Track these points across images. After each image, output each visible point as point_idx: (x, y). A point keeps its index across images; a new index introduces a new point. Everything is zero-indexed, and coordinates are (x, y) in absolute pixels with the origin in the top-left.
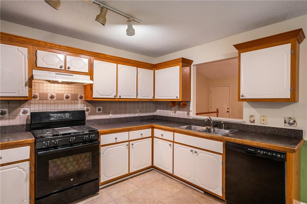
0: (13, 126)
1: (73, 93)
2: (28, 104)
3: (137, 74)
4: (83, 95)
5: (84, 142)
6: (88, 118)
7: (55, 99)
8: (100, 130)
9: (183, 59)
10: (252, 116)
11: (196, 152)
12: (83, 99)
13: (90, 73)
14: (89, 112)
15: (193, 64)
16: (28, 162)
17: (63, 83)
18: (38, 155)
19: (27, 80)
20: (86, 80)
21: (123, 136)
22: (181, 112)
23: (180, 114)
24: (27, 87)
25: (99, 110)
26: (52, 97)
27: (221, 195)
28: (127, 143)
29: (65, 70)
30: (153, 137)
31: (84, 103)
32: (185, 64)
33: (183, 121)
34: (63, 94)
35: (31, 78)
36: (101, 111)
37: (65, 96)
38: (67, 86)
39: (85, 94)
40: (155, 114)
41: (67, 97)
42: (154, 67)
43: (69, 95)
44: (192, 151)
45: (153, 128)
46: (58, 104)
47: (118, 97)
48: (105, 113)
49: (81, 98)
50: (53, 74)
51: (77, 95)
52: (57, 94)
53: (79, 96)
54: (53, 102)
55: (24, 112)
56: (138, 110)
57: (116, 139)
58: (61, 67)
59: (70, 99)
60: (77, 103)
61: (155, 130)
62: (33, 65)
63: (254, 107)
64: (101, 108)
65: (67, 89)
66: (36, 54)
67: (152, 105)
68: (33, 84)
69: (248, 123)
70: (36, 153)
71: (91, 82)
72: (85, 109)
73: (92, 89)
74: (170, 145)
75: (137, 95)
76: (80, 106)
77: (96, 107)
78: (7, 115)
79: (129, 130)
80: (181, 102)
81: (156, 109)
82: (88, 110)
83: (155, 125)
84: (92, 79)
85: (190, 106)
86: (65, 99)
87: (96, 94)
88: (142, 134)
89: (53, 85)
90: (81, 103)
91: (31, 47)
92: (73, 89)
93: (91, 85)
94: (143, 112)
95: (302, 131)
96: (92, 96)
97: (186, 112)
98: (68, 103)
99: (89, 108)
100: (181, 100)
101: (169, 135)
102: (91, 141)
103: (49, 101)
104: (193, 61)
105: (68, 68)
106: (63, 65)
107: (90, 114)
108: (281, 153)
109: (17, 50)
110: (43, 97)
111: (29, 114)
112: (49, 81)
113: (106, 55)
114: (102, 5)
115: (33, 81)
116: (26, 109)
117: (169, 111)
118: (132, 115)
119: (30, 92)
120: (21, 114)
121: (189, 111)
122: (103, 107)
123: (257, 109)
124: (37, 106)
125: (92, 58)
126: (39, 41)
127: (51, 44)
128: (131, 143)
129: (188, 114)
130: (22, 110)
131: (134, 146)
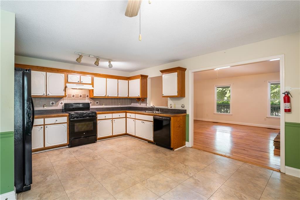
0: (57, 110)
1: (83, 94)
2: (63, 99)
3: (118, 83)
4: (89, 95)
5: (90, 117)
6: (91, 107)
7: (75, 97)
8: (97, 112)
9: (141, 75)
10: (171, 104)
11: (143, 122)
12: (89, 97)
13: (92, 84)
14: (92, 104)
15: (148, 77)
16: (66, 124)
17: (79, 89)
18: (70, 120)
19: (64, 88)
20: (90, 87)
21: (109, 116)
22: (143, 104)
23: (143, 105)
24: (64, 91)
25: (97, 103)
26: (73, 96)
27: (152, 140)
28: (112, 120)
29: (80, 83)
30: (126, 117)
31: (89, 99)
32: (143, 78)
33: (144, 109)
34: (78, 95)
35: (66, 87)
36: (98, 104)
37: (79, 95)
38: (80, 90)
39: (89, 94)
40: (131, 106)
41: (81, 96)
42: (128, 79)
43: (81, 95)
44: (142, 122)
45: (126, 113)
46: (76, 99)
47: (107, 96)
48: (100, 105)
49: (87, 96)
50: (75, 85)
51: (85, 95)
52: (75, 94)
53: (86, 95)
54: (74, 98)
55: (61, 103)
56: (120, 103)
57: (105, 117)
58: (78, 82)
59: (82, 97)
60: (86, 99)
61: (127, 113)
62: (67, 81)
63: (172, 100)
64: (98, 102)
65: (80, 92)
66: (68, 76)
67: (129, 100)
68: (66, 90)
69: (170, 108)
70: (69, 120)
71: (92, 88)
72: (90, 102)
73: (93, 92)
74: (134, 121)
75: (118, 95)
76: (87, 101)
77: (95, 101)
78: (54, 104)
79: (112, 113)
80: (141, 98)
81: (131, 103)
82: (91, 103)
83: (127, 111)
84: (93, 87)
85: (147, 100)
86: (79, 97)
87: (95, 94)
88: (120, 116)
89: (74, 90)
90: (87, 99)
91: (66, 73)
92: (84, 92)
93: (93, 90)
94: (123, 105)
95: (186, 110)
96: (93, 95)
97: (145, 104)
98: (81, 99)
99: (92, 102)
100: (141, 97)
101: (133, 115)
102: (93, 116)
103: (72, 98)
104: (148, 76)
105: (82, 82)
106: (79, 80)
107: (92, 105)
108: (169, 118)
109: (60, 75)
110: (70, 96)
111: (63, 104)
112: (72, 88)
113: (100, 74)
114: (97, 57)
115: (66, 88)
116: (62, 102)
117: (138, 104)
118: (116, 106)
119: (65, 94)
120: (60, 104)
121: (146, 103)
122: (99, 101)
123: (173, 101)
124: (66, 100)
125: (93, 76)
126: (69, 71)
127: (74, 71)
128: (113, 120)
129: (146, 105)
130: (60, 102)
131: (115, 121)
